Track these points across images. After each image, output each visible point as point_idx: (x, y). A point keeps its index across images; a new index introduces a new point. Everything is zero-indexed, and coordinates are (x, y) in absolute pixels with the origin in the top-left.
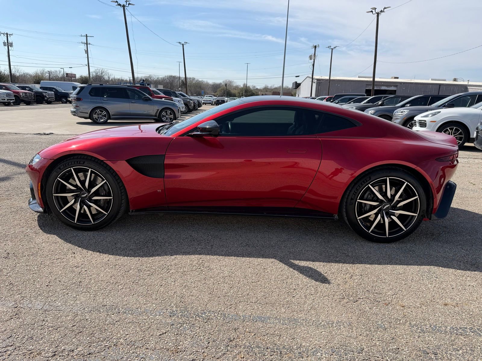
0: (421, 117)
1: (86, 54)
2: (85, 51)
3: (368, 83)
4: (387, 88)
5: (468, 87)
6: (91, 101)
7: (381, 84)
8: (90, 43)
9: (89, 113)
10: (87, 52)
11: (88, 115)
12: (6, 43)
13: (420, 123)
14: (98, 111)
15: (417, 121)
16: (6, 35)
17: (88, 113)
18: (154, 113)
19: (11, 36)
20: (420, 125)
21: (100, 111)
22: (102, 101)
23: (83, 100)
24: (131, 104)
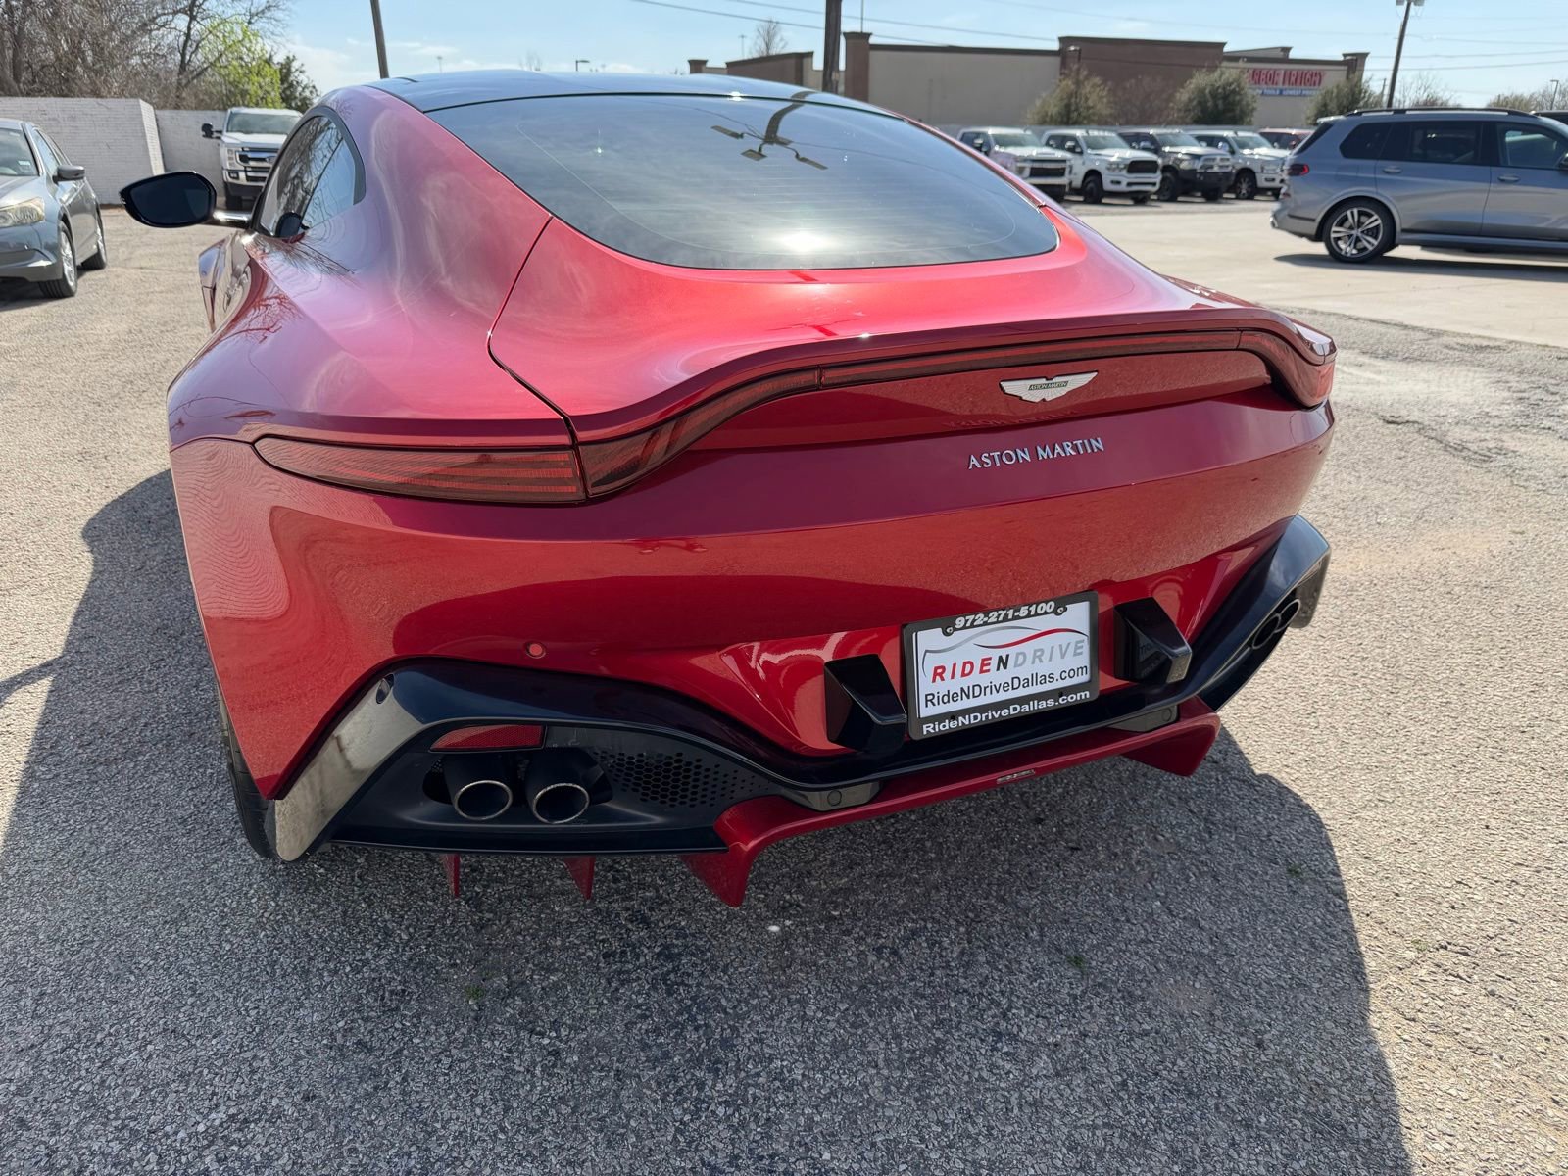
6: (1336, 176)
9: (1319, 219)
11: (1312, 228)
14: (1352, 214)
17: (1313, 220)
21: (1361, 213)
22: (1378, 176)
23: (1311, 172)
24: (1493, 187)
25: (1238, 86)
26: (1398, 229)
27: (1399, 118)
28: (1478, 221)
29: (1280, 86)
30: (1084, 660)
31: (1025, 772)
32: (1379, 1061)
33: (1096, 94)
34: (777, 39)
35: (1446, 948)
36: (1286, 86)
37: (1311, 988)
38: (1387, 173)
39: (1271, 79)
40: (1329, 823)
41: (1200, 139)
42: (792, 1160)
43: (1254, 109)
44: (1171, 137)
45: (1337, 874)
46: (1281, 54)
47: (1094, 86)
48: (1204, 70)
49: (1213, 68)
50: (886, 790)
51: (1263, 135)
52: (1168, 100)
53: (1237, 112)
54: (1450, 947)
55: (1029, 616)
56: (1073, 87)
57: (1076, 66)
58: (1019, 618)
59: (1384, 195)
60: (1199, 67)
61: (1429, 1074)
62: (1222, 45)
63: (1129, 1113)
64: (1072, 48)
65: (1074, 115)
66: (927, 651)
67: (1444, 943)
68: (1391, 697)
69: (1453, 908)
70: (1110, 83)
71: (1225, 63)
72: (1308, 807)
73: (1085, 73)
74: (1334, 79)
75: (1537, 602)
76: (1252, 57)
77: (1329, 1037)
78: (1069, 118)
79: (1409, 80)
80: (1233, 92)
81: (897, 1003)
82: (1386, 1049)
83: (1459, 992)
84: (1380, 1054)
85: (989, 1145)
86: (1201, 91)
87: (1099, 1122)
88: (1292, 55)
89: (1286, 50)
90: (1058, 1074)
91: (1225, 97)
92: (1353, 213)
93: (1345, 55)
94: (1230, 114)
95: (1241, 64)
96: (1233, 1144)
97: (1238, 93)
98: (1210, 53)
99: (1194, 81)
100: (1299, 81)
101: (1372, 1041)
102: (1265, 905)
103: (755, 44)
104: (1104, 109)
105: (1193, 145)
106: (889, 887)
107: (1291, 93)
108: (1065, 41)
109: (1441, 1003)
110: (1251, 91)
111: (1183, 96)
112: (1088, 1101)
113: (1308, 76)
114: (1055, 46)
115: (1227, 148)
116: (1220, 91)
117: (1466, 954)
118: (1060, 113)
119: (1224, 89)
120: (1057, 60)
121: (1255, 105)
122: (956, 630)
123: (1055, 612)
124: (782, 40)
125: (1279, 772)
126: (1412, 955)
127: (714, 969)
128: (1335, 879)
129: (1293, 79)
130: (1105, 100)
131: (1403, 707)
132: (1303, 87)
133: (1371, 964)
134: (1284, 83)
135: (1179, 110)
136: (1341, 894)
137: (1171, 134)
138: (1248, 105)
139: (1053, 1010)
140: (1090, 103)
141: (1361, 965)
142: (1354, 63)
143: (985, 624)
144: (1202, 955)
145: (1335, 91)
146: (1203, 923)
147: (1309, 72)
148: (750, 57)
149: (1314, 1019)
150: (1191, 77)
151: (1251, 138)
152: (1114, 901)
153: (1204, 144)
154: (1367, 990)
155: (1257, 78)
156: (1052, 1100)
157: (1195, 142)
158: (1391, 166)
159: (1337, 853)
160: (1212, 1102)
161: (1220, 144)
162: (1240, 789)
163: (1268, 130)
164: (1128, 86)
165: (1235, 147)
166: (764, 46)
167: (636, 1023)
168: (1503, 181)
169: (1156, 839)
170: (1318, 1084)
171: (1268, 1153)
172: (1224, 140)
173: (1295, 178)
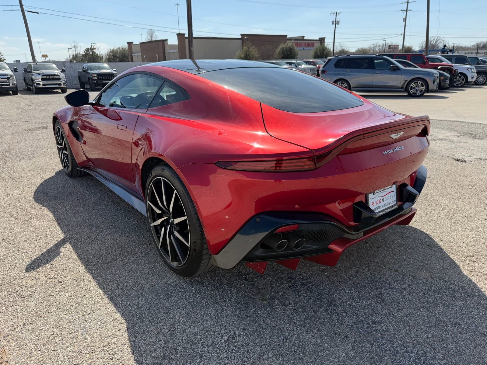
1: (404, 23)
2: (404, 19)
6: (334, 73)
8: (411, 10)
10: (405, 20)
12: (334, 22)
16: (335, 14)
18: (400, 86)
19: (340, 14)
21: (341, 83)
22: (345, 73)
23: (327, 72)
24: (374, 75)
25: (293, 47)
26: (352, 87)
27: (348, 57)
28: (371, 84)
29: (303, 47)
30: (395, 199)
31: (388, 226)
32: (470, 280)
33: (254, 51)
34: (154, 36)
35: (469, 256)
36: (305, 47)
37: (448, 269)
38: (347, 72)
39: (300, 45)
40: (429, 234)
41: (287, 63)
42: (367, 321)
43: (298, 54)
44: (279, 63)
45: (438, 245)
46: (302, 38)
47: (253, 48)
48: (283, 43)
49: (285, 42)
50: (365, 233)
51: (304, 61)
52: (274, 52)
53: (293, 55)
54: (470, 256)
55: (387, 189)
56: (247, 49)
57: (247, 43)
58: (385, 189)
59: (347, 78)
60: (281, 42)
61: (481, 281)
62: (286, 36)
63: (429, 299)
64: (246, 38)
65: (248, 57)
66: (371, 199)
67: (468, 255)
68: (424, 205)
69: (465, 248)
70: (258, 48)
71: (288, 41)
72: (422, 231)
73: (250, 45)
74: (317, 45)
75: (441, 180)
76: (296, 39)
77: (458, 277)
78: (247, 58)
79: (337, 45)
80: (292, 49)
81: (364, 286)
82: (470, 278)
83: (477, 264)
84: (470, 279)
85: (406, 310)
86: (283, 49)
87: (425, 302)
88: (305, 38)
89: (303, 37)
90: (409, 294)
91: (290, 51)
92: (339, 83)
93: (319, 38)
94: (291, 56)
95: (292, 41)
96: (453, 301)
97: (293, 49)
98: (283, 38)
99: (280, 47)
100: (308, 46)
101: (467, 277)
102: (427, 253)
103: (147, 37)
104: (257, 55)
105: (285, 65)
106: (343, 262)
107: (306, 49)
108: (243, 35)
109: (475, 267)
110: (297, 49)
111: (278, 50)
112: (419, 298)
113: (310, 44)
114: (240, 37)
115: (295, 65)
116: (288, 49)
117: (474, 257)
118: (244, 56)
119: (289, 48)
120: (241, 41)
121: (298, 53)
122: (375, 193)
123: (391, 188)
124: (155, 36)
125: (411, 225)
126: (463, 259)
127: (318, 286)
128: (438, 246)
129: (306, 45)
130: (257, 52)
131: (428, 207)
132: (309, 47)
133: (457, 262)
134: (304, 46)
135: (277, 55)
136: (441, 249)
137: (279, 62)
138: (296, 53)
139: (399, 281)
140: (253, 53)
141: (454, 262)
142: (322, 40)
143: (380, 191)
144: (421, 266)
145: (318, 48)
146: (417, 259)
147: (310, 43)
148: (146, 41)
149: (453, 274)
150: (279, 45)
151: (301, 62)
152: (395, 258)
153: (288, 65)
154: (459, 267)
155: (297, 45)
156: (412, 299)
157: (286, 64)
158: (348, 70)
159: (435, 240)
160: (444, 294)
161: (293, 65)
162: (405, 230)
163: (305, 60)
164: (262, 48)
165: (297, 65)
166: (150, 38)
167: (309, 300)
168: (377, 73)
169: (394, 243)
170: (462, 287)
171: (461, 301)
172: (293, 63)
173: (323, 74)
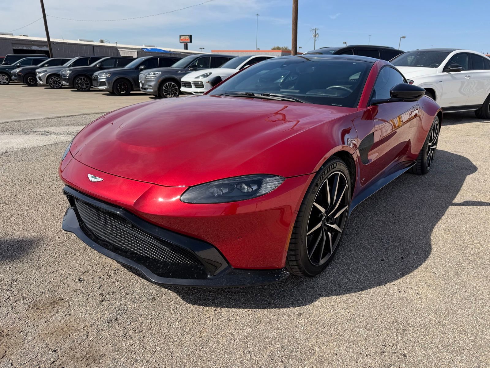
0: (195, 78)
3: (14, 42)
4: (38, 48)
5: (119, 49)
7: (30, 43)
13: (195, 84)
15: (191, 82)
20: (195, 86)
